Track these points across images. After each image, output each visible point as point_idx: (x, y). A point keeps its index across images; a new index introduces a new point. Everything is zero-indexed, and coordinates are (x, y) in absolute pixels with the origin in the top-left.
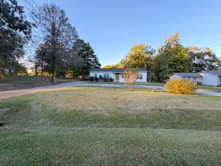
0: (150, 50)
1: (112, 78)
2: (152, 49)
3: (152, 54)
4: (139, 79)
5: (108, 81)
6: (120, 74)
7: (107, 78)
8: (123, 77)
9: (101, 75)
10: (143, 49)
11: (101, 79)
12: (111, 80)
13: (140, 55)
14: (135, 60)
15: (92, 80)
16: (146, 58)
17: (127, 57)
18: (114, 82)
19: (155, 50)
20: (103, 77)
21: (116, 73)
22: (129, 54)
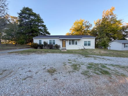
0: (88, 24)
2: (90, 24)
3: (89, 28)
4: (87, 45)
5: (53, 48)
6: (67, 40)
7: (53, 45)
8: (70, 44)
9: (45, 41)
10: (83, 24)
11: (46, 46)
12: (56, 47)
13: (81, 27)
14: (78, 31)
15: (36, 47)
16: (85, 30)
17: (71, 29)
18: (60, 49)
19: (91, 24)
20: (49, 43)
21: (62, 40)
22: (73, 27)
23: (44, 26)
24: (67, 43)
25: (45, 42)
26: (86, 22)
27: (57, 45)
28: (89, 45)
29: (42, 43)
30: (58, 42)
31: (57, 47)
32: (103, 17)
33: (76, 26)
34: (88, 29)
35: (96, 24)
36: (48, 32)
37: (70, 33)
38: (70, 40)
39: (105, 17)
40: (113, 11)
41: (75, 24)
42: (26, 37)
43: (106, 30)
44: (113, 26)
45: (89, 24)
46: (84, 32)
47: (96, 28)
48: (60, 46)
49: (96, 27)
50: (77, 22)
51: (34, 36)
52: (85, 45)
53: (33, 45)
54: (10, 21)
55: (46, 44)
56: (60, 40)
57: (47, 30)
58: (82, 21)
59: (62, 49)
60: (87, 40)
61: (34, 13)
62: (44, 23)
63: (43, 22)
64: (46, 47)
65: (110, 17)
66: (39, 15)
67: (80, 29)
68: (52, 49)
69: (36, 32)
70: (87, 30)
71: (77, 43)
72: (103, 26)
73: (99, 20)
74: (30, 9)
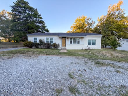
1: (57, 43)
3: (91, 25)
4: (91, 45)
5: (51, 47)
6: (68, 38)
7: (50, 43)
8: (71, 42)
9: (42, 39)
10: (85, 21)
11: (42, 44)
12: (54, 46)
13: (83, 24)
14: (79, 28)
15: (30, 46)
16: (87, 28)
17: (72, 27)
18: (59, 48)
19: (94, 22)
20: (46, 42)
21: (62, 38)
22: (74, 25)
23: (42, 23)
24: (68, 42)
25: (41, 41)
26: (89, 19)
27: (55, 43)
28: (94, 44)
29: (38, 42)
30: (57, 41)
31: (56, 46)
32: (109, 13)
33: (77, 24)
34: (91, 27)
35: (100, 21)
36: (47, 29)
37: (71, 31)
38: (71, 38)
39: (110, 13)
40: (120, 6)
41: (76, 21)
42: (21, 34)
43: (111, 27)
44: (120, 23)
45: (91, 21)
46: (86, 30)
47: (99, 26)
48: (59, 45)
49: (99, 24)
50: (79, 19)
51: (30, 33)
52: (89, 44)
53: (26, 44)
54: (7, 17)
55: (43, 42)
56: (60, 37)
57: (45, 27)
58: (84, 18)
59: (61, 49)
60: (92, 38)
61: (29, 6)
62: (42, 20)
63: (41, 18)
64: (42, 46)
65: (117, 13)
66: (36, 9)
67: (82, 27)
68: (50, 49)
69: (32, 28)
70: (89, 28)
71: (79, 41)
72: (108, 23)
73: (103, 17)
74: (26, 2)
